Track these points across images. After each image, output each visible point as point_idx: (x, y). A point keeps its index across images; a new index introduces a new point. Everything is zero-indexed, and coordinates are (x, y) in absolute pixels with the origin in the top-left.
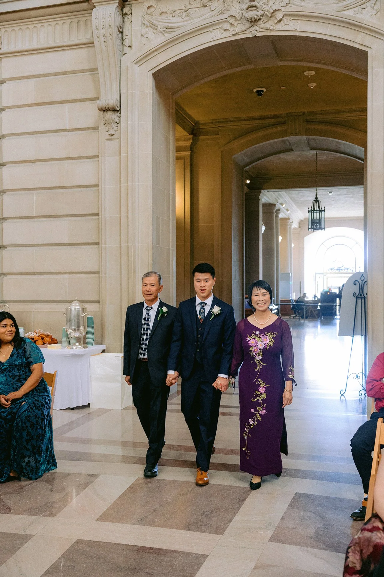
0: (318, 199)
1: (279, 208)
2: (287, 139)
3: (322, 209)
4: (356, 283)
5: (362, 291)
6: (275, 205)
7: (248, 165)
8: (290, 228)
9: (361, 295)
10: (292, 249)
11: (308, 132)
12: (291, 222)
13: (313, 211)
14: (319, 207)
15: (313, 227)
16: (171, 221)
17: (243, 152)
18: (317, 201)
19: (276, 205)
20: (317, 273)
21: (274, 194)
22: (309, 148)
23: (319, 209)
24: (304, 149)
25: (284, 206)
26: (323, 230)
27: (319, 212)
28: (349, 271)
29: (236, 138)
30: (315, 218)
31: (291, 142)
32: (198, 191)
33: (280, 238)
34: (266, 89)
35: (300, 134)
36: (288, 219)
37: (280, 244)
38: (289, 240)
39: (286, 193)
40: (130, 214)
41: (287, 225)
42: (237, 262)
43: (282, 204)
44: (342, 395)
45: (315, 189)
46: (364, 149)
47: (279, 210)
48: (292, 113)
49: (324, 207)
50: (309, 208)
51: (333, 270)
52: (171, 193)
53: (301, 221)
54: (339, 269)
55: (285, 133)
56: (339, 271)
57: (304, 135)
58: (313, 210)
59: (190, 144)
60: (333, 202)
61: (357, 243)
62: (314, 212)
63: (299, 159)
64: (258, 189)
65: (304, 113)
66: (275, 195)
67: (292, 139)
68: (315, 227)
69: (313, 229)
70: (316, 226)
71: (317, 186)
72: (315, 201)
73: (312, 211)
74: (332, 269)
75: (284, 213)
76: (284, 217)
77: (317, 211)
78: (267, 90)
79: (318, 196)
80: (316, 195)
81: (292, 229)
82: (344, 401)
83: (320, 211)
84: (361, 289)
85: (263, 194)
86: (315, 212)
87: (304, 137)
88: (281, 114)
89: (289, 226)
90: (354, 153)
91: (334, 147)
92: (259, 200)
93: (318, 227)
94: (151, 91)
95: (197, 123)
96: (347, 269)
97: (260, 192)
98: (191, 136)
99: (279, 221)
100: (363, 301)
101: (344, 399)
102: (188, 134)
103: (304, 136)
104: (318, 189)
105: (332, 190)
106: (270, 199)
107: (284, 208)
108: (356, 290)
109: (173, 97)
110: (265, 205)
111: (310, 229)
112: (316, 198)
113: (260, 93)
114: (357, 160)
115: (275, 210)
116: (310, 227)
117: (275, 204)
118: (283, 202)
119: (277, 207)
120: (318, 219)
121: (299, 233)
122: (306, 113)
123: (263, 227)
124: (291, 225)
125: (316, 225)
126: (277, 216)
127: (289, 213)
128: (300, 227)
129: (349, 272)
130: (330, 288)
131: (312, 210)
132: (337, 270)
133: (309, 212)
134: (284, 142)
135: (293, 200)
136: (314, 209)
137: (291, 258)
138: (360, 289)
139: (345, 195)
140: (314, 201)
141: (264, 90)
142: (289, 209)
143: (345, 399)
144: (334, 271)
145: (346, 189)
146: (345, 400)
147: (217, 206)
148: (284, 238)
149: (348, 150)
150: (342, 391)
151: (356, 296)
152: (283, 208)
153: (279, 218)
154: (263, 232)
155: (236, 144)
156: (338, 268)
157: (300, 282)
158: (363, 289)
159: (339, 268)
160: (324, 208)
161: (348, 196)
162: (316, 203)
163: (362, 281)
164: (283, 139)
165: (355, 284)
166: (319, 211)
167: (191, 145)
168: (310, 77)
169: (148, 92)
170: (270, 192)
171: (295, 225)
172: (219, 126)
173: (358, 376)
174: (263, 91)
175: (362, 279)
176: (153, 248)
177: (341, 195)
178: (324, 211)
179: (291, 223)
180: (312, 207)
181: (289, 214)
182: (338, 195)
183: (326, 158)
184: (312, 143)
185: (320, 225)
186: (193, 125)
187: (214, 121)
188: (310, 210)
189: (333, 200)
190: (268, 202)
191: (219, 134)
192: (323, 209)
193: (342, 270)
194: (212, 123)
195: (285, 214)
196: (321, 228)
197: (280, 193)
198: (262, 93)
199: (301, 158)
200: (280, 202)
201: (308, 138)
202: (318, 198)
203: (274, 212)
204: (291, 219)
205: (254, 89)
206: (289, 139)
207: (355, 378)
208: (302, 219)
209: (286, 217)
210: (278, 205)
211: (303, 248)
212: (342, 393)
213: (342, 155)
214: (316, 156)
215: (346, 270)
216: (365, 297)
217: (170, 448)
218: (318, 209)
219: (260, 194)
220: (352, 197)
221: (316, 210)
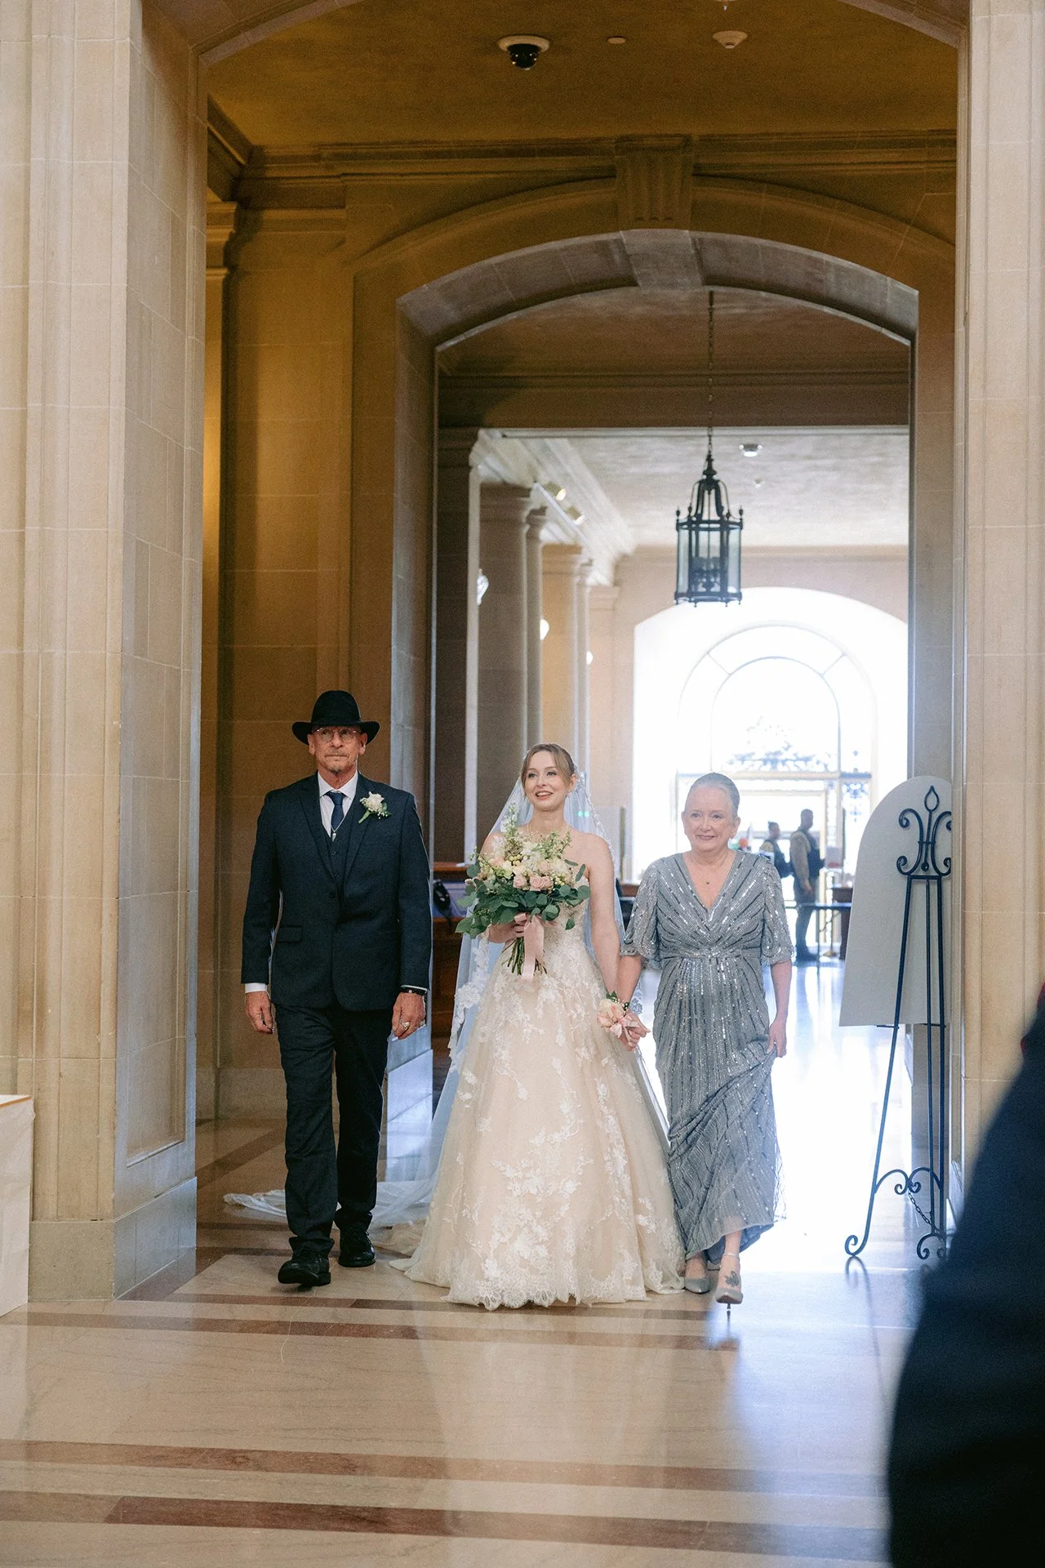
0: (715, 477)
1: (544, 505)
2: (615, 241)
3: (731, 519)
4: (908, 821)
5: (929, 853)
6: (524, 492)
7: (452, 332)
8: (581, 585)
9: (925, 867)
10: (588, 676)
11: (700, 218)
12: (585, 561)
13: (694, 526)
14: (719, 509)
15: (693, 589)
16: (185, 559)
17: (438, 283)
18: (709, 483)
19: (530, 490)
20: (683, 775)
21: (525, 445)
22: (698, 278)
23: (718, 518)
24: (679, 281)
25: (561, 495)
26: (734, 603)
27: (721, 530)
28: (812, 767)
29: (410, 226)
30: (703, 554)
31: (629, 251)
32: (252, 430)
33: (544, 628)
34: (550, 40)
35: (670, 222)
36: (575, 549)
37: (541, 644)
38: (575, 637)
39: (572, 444)
40: (32, 529)
41: (569, 574)
42: (406, 727)
43: (553, 489)
44: (854, 1255)
45: (704, 432)
46: (916, 292)
47: (542, 511)
48: (641, 138)
49: (738, 508)
50: (678, 513)
51: (747, 764)
52: (187, 448)
53: (624, 558)
54: (772, 760)
55: (612, 218)
56: (774, 767)
57: (685, 229)
58: (694, 519)
59: (225, 239)
60: (758, 486)
61: (844, 655)
62: (698, 530)
63: (639, 310)
64: (468, 426)
65: (687, 140)
66: (530, 451)
67: (637, 239)
68: (704, 590)
69: (693, 599)
70: (709, 585)
71: (710, 424)
72: (702, 485)
73: (694, 523)
74: (743, 760)
75: (558, 523)
76: (558, 543)
77: (712, 526)
78: (551, 45)
79: (715, 466)
80: (709, 459)
81: (588, 590)
82: (861, 1279)
83: (725, 525)
84: (928, 843)
85: (484, 444)
86: (705, 529)
87: (686, 236)
88: (599, 140)
89: (576, 580)
90: (877, 307)
91: (796, 278)
92: (469, 468)
93: (716, 588)
94: (128, 39)
95: (254, 154)
96: (806, 760)
97: (474, 438)
98: (232, 207)
99: (540, 558)
100: (934, 888)
101: (859, 1269)
102: (219, 200)
103: (687, 231)
104: (716, 431)
105: (760, 438)
106: (505, 465)
107: (558, 503)
108: (908, 844)
109: (201, 60)
110: (489, 490)
111: (682, 595)
112: (710, 471)
113: (524, 55)
114: (884, 331)
115: (526, 513)
116: (684, 587)
117: (529, 486)
118: (558, 481)
119: (534, 502)
120: (714, 558)
121: (614, 609)
122: (695, 138)
123: (479, 581)
124: (583, 574)
125: (708, 578)
126: (532, 537)
127: (578, 526)
128: (616, 583)
129: (811, 769)
130: (745, 836)
131: (690, 522)
132: (765, 762)
133: (678, 529)
134: (603, 248)
135: (599, 472)
136: (699, 516)
137: (582, 710)
138: (921, 843)
139: (809, 458)
140: (701, 482)
141: (544, 45)
142: (580, 508)
143: (865, 1270)
144: (751, 769)
145: (814, 438)
146: (863, 1276)
147: (332, 496)
148: (558, 628)
149: (851, 294)
150: (852, 1241)
151: (906, 871)
152: (555, 505)
153: (541, 546)
154: (479, 601)
155: (411, 249)
156: (767, 755)
157: (623, 811)
158: (934, 843)
159: (771, 757)
160: (741, 512)
161: (818, 462)
162: (709, 493)
163: (931, 812)
164: (604, 237)
165: (904, 822)
166: (718, 526)
167: (227, 244)
168: (725, 8)
169: (114, 42)
170: (512, 437)
171: (600, 575)
172: (345, 174)
173: (913, 1181)
174: (535, 49)
175: (932, 804)
176: (123, 668)
177: (792, 457)
178: (740, 525)
179: (583, 565)
180: (690, 509)
181: (578, 530)
182: (783, 458)
183: (744, 311)
184: (713, 258)
185: (724, 584)
186: (239, 163)
187: (325, 153)
188: (683, 518)
189: (756, 477)
190: (498, 480)
191: (343, 207)
192: (735, 517)
193: (784, 762)
194: (317, 158)
195: (564, 530)
196: (724, 596)
197: (548, 441)
198: (534, 57)
199: (647, 307)
200: (544, 478)
201: (700, 239)
202: (715, 473)
203: (524, 520)
204: (584, 550)
205: (501, 38)
206: (625, 241)
207: (900, 1190)
208: (628, 549)
209: (568, 541)
210: (538, 489)
211: (630, 667)
212: (853, 1249)
213: (827, 310)
214: (711, 303)
215: (801, 764)
216: (941, 875)
217: (234, 1461)
218: (715, 517)
219: (472, 445)
220: (835, 468)
221: (709, 522)
